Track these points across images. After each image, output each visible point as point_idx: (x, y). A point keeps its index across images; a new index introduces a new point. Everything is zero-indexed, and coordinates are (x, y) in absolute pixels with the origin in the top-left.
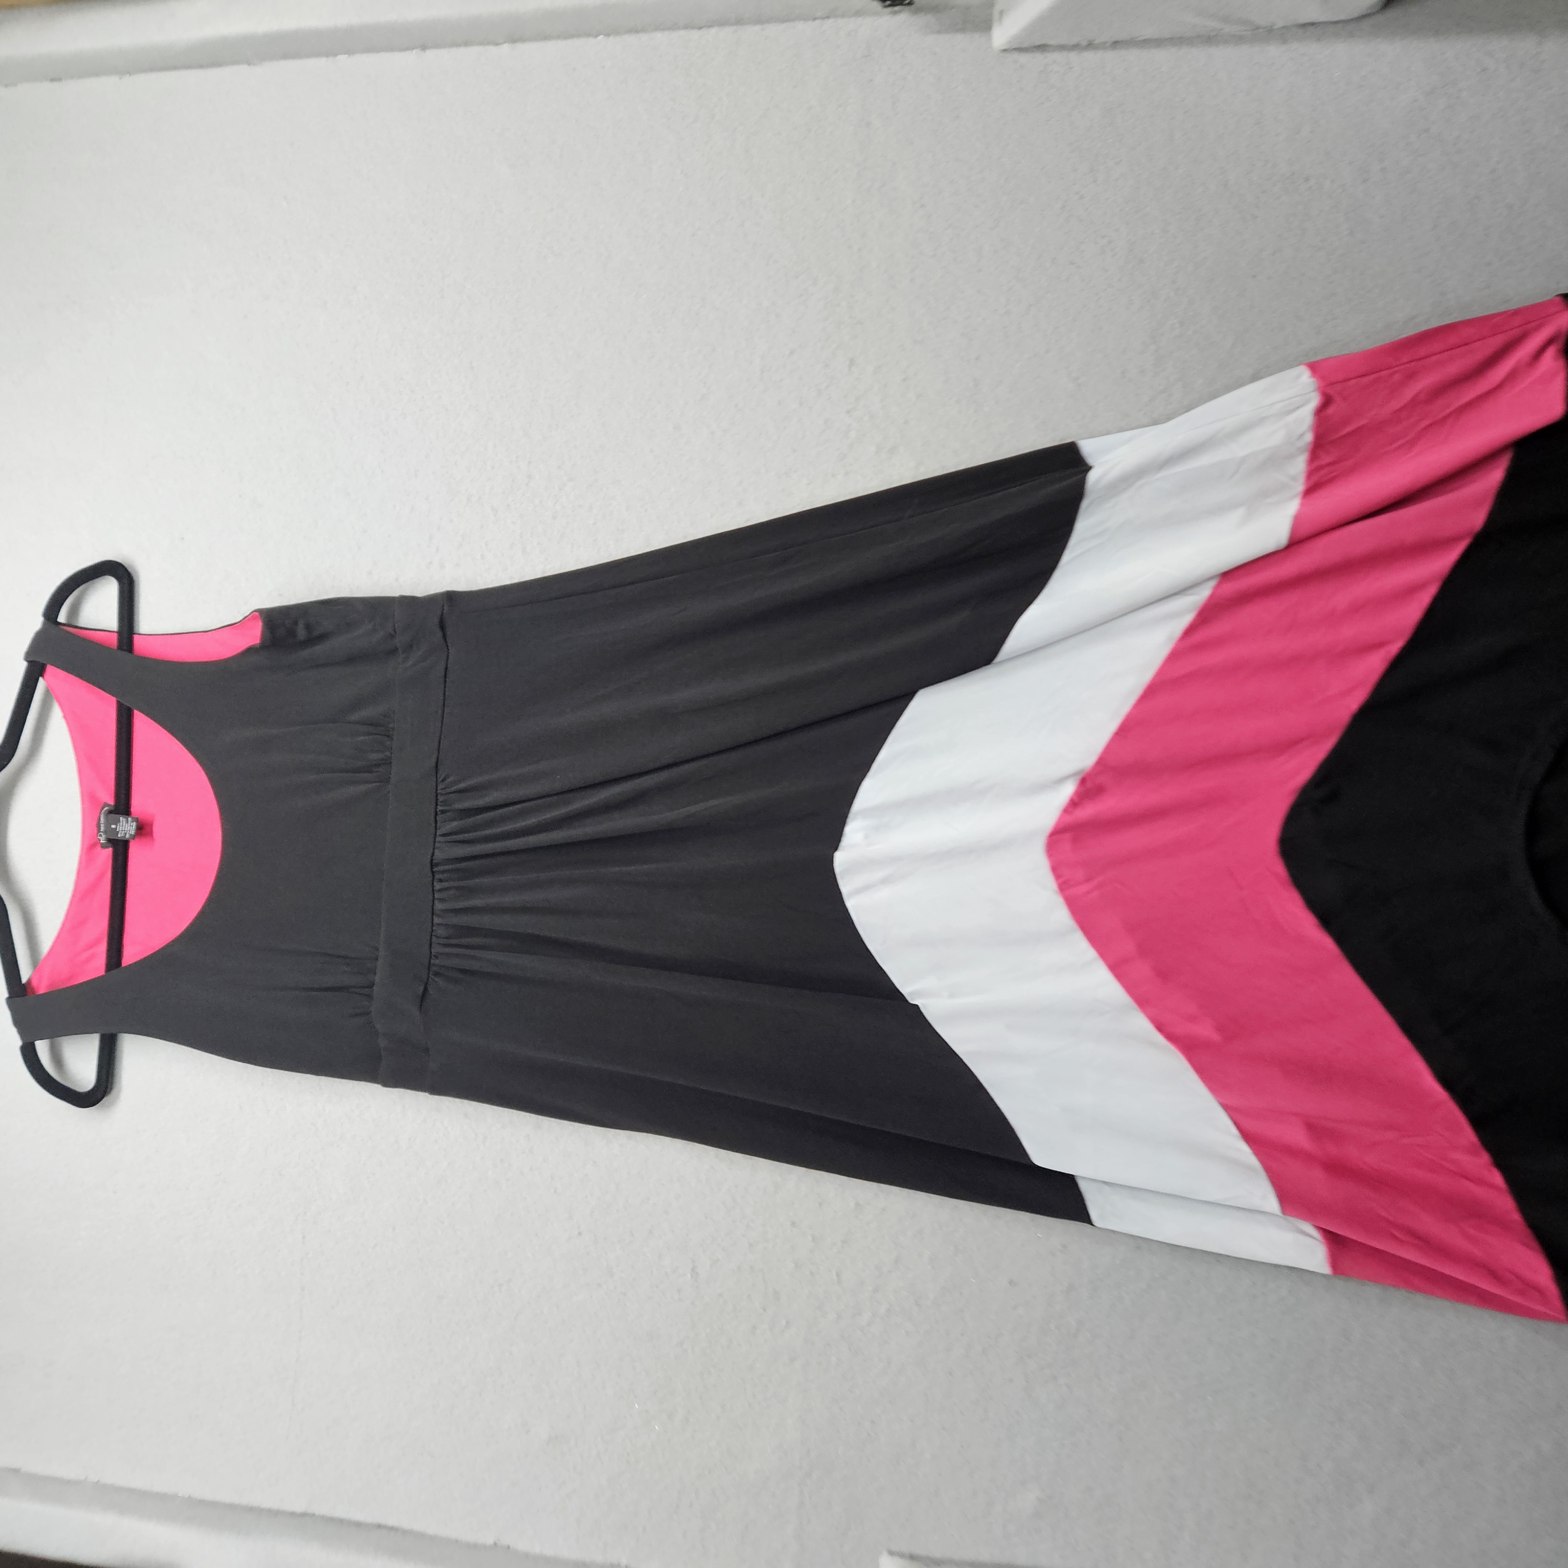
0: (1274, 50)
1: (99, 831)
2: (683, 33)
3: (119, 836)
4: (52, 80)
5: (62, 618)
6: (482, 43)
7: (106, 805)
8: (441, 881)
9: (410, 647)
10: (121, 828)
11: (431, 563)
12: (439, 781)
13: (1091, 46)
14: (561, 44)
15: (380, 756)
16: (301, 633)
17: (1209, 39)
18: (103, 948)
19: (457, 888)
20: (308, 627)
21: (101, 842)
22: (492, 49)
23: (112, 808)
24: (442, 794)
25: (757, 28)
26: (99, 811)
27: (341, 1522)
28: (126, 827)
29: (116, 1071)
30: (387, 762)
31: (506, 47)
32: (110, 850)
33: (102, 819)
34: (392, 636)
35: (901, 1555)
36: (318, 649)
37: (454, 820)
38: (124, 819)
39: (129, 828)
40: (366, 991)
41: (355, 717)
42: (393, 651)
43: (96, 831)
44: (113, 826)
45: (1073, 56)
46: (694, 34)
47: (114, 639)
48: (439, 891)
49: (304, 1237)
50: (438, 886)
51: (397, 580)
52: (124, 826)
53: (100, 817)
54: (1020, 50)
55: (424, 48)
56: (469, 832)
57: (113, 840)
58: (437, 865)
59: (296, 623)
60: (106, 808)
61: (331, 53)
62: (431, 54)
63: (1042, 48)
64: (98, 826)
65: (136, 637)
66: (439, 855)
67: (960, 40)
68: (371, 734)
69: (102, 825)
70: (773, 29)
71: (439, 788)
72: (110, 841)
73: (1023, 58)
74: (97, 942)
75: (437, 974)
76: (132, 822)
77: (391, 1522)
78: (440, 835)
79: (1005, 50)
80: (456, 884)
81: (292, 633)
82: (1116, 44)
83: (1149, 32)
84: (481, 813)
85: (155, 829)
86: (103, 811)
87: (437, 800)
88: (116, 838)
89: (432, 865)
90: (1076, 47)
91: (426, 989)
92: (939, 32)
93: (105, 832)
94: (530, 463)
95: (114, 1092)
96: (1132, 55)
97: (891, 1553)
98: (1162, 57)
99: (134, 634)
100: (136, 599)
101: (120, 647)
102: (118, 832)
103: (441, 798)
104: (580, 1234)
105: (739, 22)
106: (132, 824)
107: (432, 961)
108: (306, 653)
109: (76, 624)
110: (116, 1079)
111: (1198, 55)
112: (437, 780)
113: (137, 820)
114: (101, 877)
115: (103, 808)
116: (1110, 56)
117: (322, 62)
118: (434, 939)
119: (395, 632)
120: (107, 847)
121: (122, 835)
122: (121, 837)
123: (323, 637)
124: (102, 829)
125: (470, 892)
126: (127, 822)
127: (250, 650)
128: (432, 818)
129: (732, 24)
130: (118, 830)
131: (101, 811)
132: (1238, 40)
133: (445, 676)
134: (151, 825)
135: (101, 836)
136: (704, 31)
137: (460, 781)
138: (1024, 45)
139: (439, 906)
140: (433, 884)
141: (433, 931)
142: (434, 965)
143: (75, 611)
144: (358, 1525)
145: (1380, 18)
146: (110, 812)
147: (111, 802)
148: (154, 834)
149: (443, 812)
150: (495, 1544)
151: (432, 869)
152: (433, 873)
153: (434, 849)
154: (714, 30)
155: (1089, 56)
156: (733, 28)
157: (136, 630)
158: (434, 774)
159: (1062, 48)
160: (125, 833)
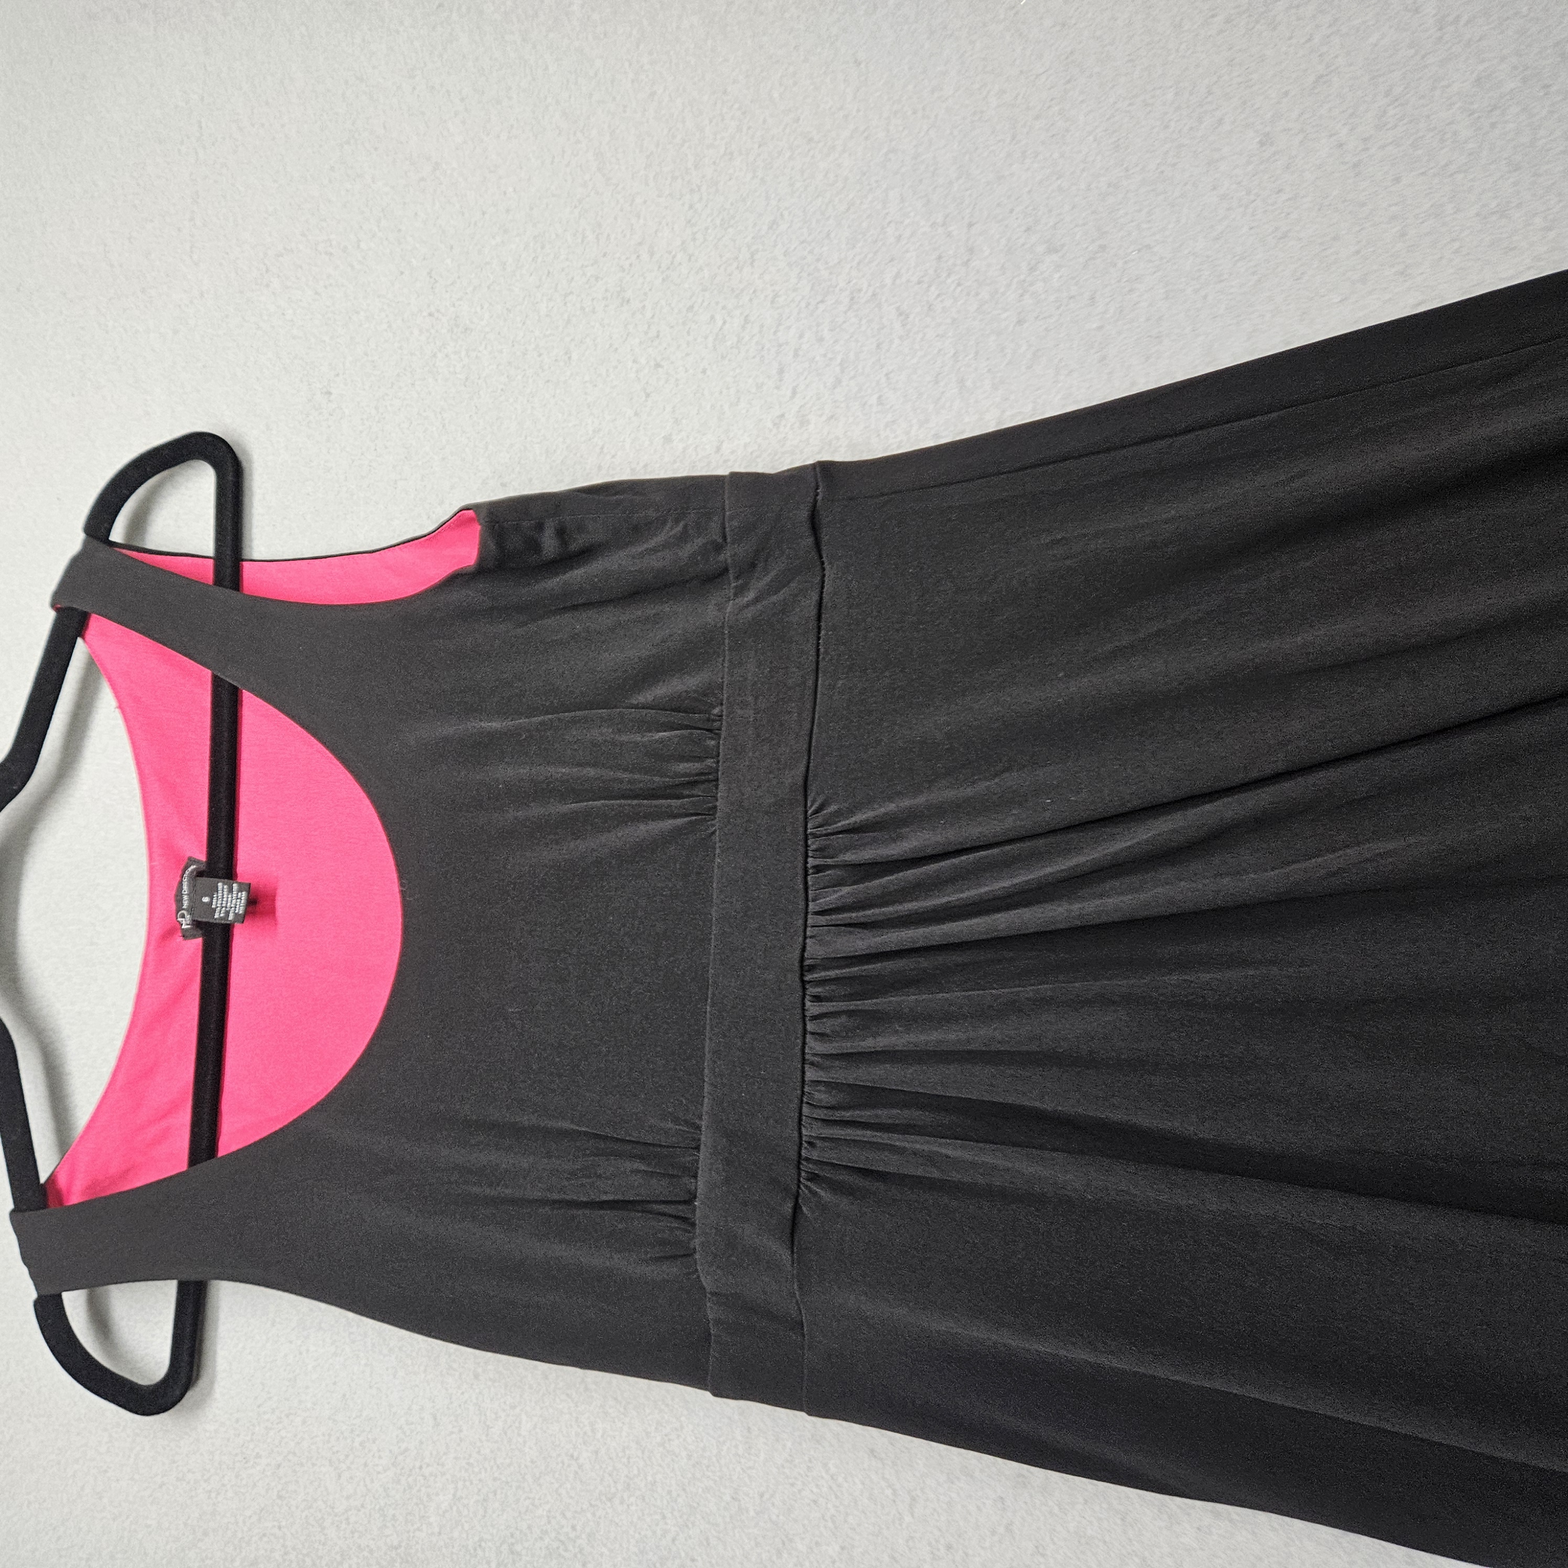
1: (179, 908)
5: (117, 534)
7: (192, 861)
8: (817, 998)
9: (749, 568)
10: (219, 902)
11: (783, 416)
12: (810, 812)
15: (696, 766)
16: (549, 544)
18: (184, 1117)
19: (850, 1013)
20: (561, 532)
23: (203, 867)
24: (815, 836)
26: (180, 872)
28: (230, 899)
29: (207, 1345)
30: (709, 779)
32: (199, 941)
34: (719, 548)
36: (577, 575)
37: (840, 883)
38: (225, 887)
39: (234, 901)
40: (681, 1210)
41: (647, 696)
42: (716, 578)
43: (174, 907)
44: (206, 900)
47: (208, 571)
48: (814, 1018)
50: (813, 1008)
51: (718, 449)
52: (225, 899)
53: (181, 883)
56: (871, 906)
57: (206, 923)
58: (812, 968)
59: (540, 527)
60: (193, 867)
64: (179, 901)
65: (246, 565)
66: (814, 950)
69: (185, 898)
71: (809, 825)
72: (197, 924)
74: (173, 1108)
75: (813, 1177)
76: (240, 890)
78: (817, 913)
80: (853, 1005)
81: (534, 546)
84: (891, 873)
85: (280, 904)
86: (187, 872)
87: (807, 846)
88: (211, 921)
89: (804, 969)
91: (796, 1208)
93: (191, 910)
94: (970, 225)
95: (202, 1384)
99: (243, 560)
100: (246, 500)
102: (214, 910)
109: (140, 545)
110: (207, 1360)
120: (194, 937)
121: (222, 915)
124: (186, 904)
130: (213, 906)
135: (183, 916)
143: (139, 523)
157: (246, 554)
160: (227, 913)
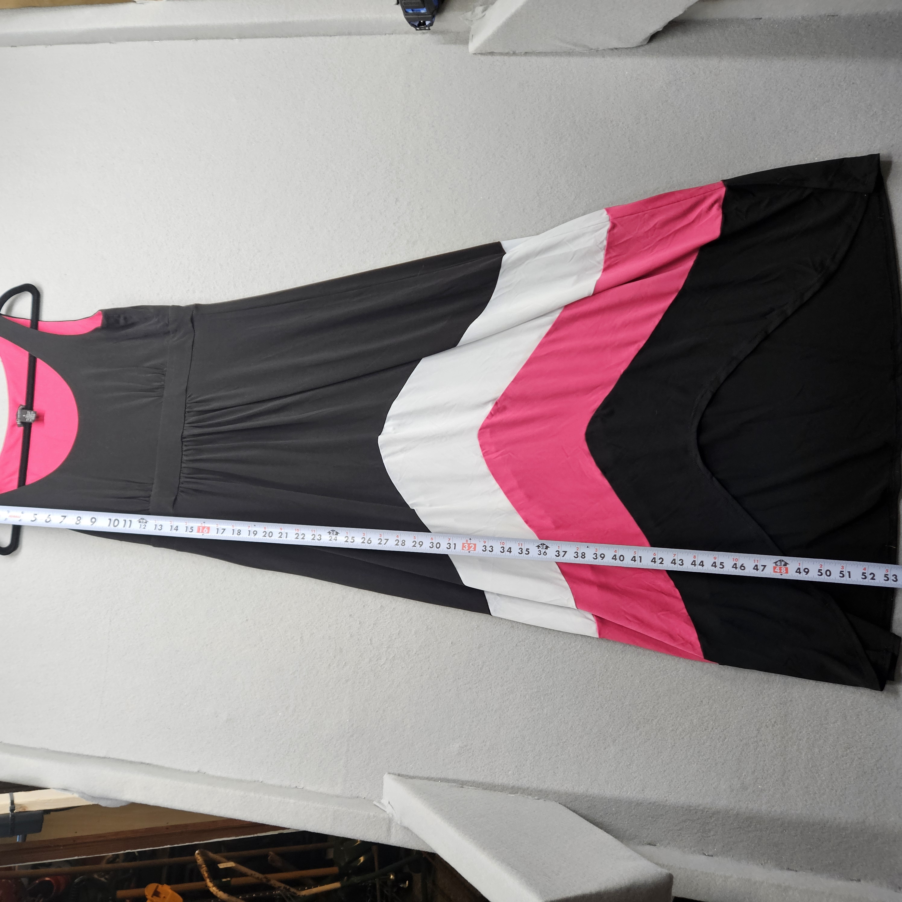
0: (598, 60)
1: (17, 418)
2: (322, 38)
3: (26, 420)
4: (12, 46)
5: (3, 312)
6: (225, 38)
7: (21, 405)
8: (186, 446)
9: (176, 331)
11: (189, 290)
12: (187, 397)
13: (514, 54)
14: (263, 40)
15: (159, 384)
16: (122, 322)
17: (569, 54)
18: (16, 477)
19: (194, 449)
20: (125, 319)
21: (18, 423)
22: (230, 41)
23: (24, 407)
24: (188, 403)
25: (358, 37)
26: (18, 408)
27: (123, 761)
29: (20, 539)
30: (162, 387)
31: (237, 40)
32: (22, 428)
33: (19, 413)
34: (167, 325)
35: (394, 774)
36: (130, 331)
37: (193, 416)
38: (30, 412)
39: (32, 417)
40: (147, 499)
41: (148, 364)
42: (168, 333)
43: (15, 417)
44: (24, 416)
45: (506, 58)
46: (328, 38)
47: (29, 323)
48: (186, 451)
49: (111, 621)
50: (185, 448)
51: (171, 298)
52: (29, 416)
53: (18, 411)
54: (481, 54)
55: (197, 39)
56: (200, 422)
57: (24, 422)
58: (185, 438)
59: (119, 317)
61: (151, 39)
62: (200, 42)
63: (492, 53)
64: (17, 415)
65: (40, 323)
66: (186, 433)
67: (454, 48)
68: (156, 373)
69: (18, 415)
70: (365, 38)
71: (187, 401)
72: (22, 423)
73: (482, 58)
74: (13, 474)
75: (182, 492)
77: (147, 761)
78: (188, 423)
79: (475, 54)
80: (195, 447)
81: (117, 322)
82: (526, 53)
83: (540, 49)
84: (207, 413)
85: (45, 418)
87: (186, 406)
89: (182, 438)
90: (507, 54)
91: (176, 499)
92: (444, 44)
93: (20, 419)
94: (239, 243)
95: (18, 549)
96: (533, 59)
97: (389, 773)
98: (547, 61)
99: (39, 321)
100: (41, 304)
101: (31, 327)
103: (188, 405)
104: (247, 620)
105: (350, 34)
106: (33, 414)
107: (180, 486)
108: (123, 332)
109: (9, 315)
110: (20, 542)
111: (564, 60)
112: (186, 397)
113: (35, 413)
114: (17, 440)
115: (20, 407)
116: (523, 58)
117: (146, 43)
118: (181, 475)
119: (169, 322)
120: (21, 426)
122: (28, 421)
123: (133, 325)
124: (19, 417)
125: (201, 451)
126: (31, 414)
127: (96, 330)
128: (183, 414)
129: (345, 35)
130: (26, 418)
132: (582, 54)
133: (193, 345)
134: (43, 416)
135: (17, 420)
136: (333, 37)
137: (197, 397)
138: (483, 52)
139: (185, 458)
140: (182, 447)
141: (181, 470)
142: (181, 487)
143: (10, 308)
144: (131, 762)
145: (647, 47)
146: (23, 409)
147: (24, 404)
148: (45, 421)
149: (188, 412)
150: (198, 771)
151: (182, 439)
152: (182, 442)
153: (183, 430)
154: (337, 37)
155: (513, 58)
156: (347, 37)
157: (40, 319)
158: (185, 393)
159: (501, 54)
160: (30, 419)
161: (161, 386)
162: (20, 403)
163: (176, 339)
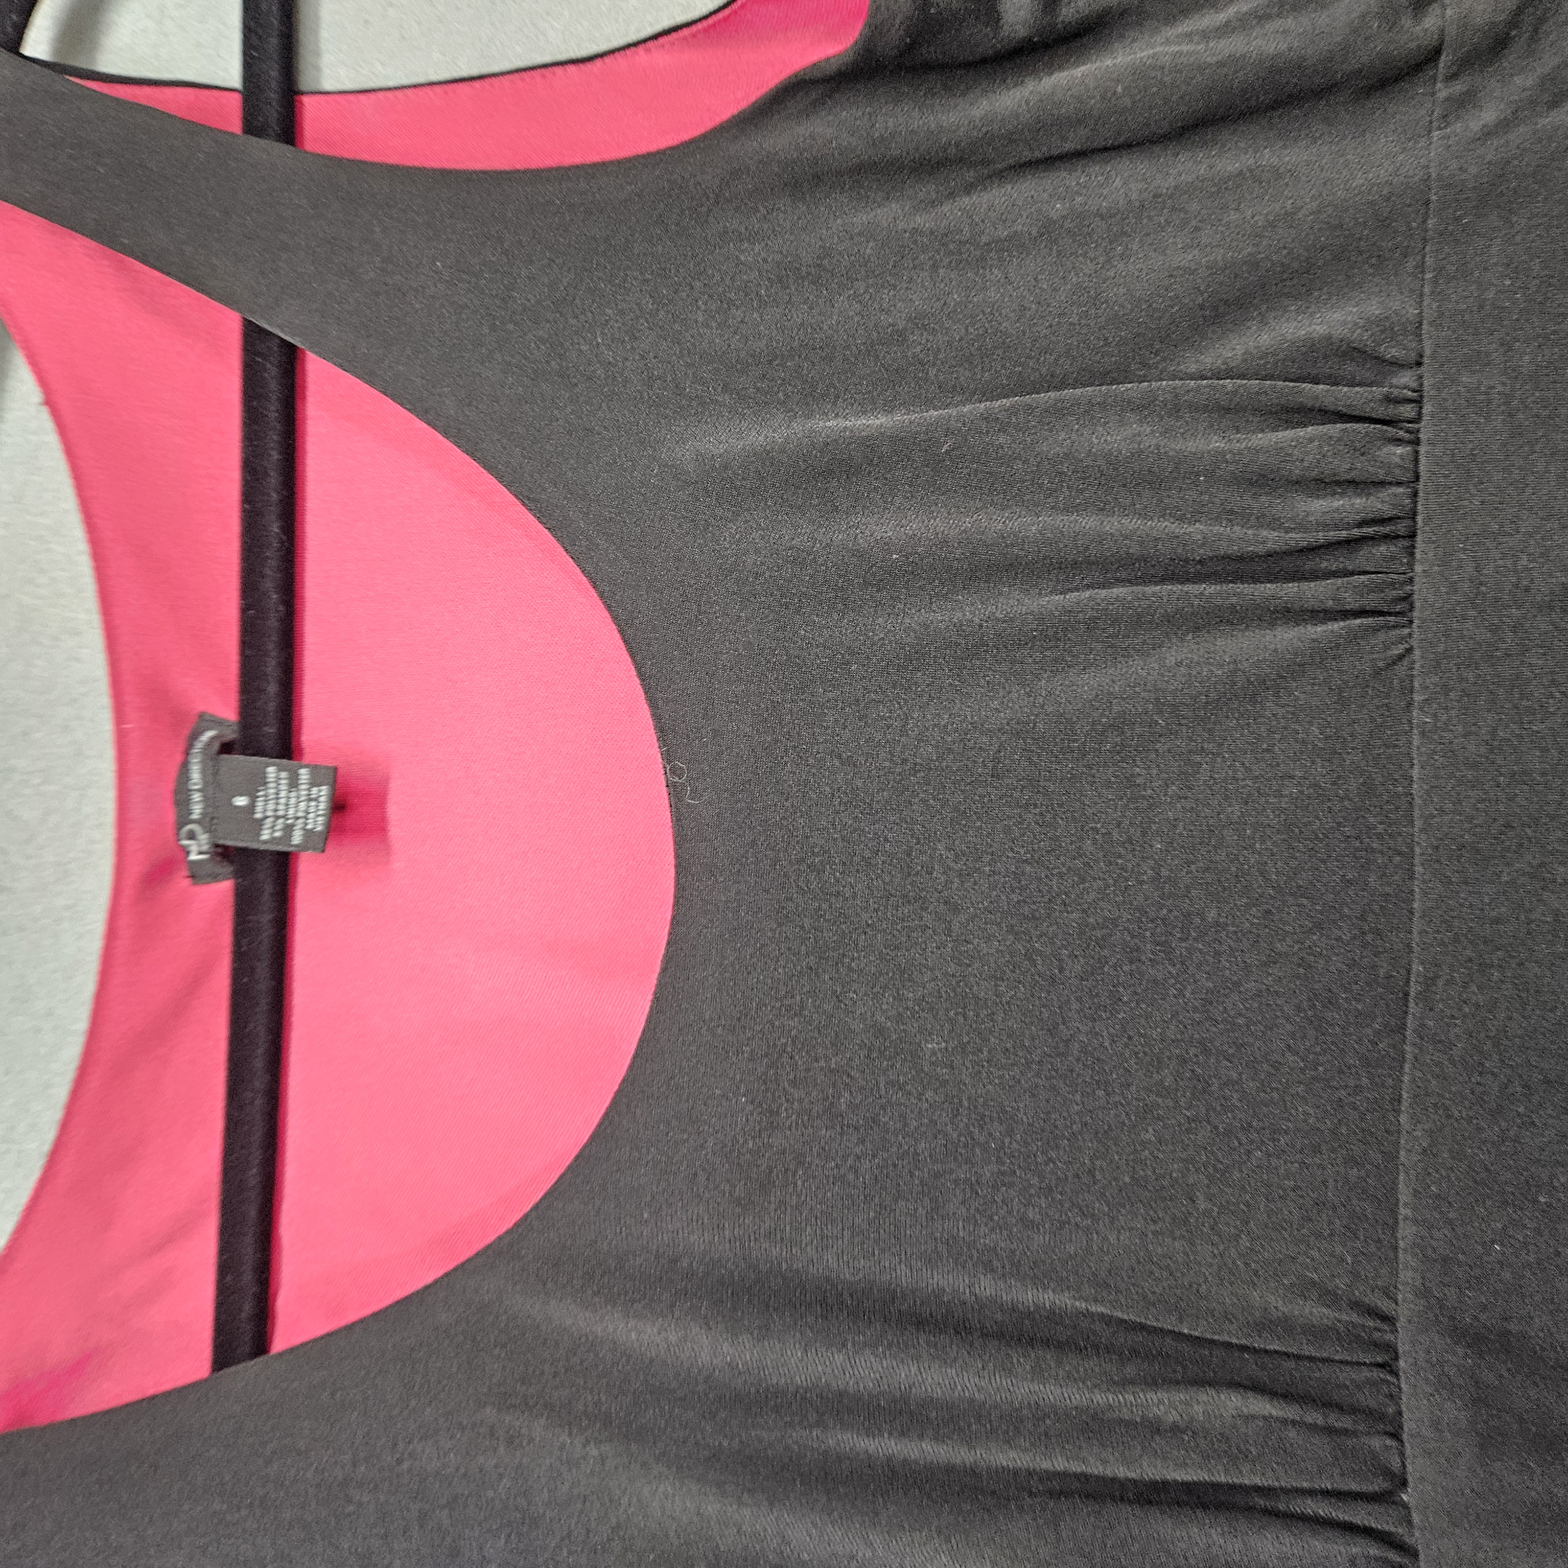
1: (183, 819)
3: (265, 835)
7: (207, 721)
10: (271, 806)
21: (193, 857)
23: (231, 734)
26: (181, 747)
28: (293, 801)
30: (1394, 532)
32: (226, 887)
33: (196, 775)
38: (284, 775)
39: (302, 805)
43: (171, 816)
44: (241, 801)
47: (227, 112)
52: (283, 801)
53: (185, 767)
57: (236, 849)
60: (210, 734)
64: (182, 800)
65: (306, 99)
69: (197, 797)
72: (223, 853)
76: (313, 784)
85: (394, 811)
86: (199, 746)
88: (255, 846)
93: (209, 822)
99: (303, 93)
101: (252, 127)
102: (260, 822)
106: (315, 790)
109: (81, 63)
113: (327, 777)
115: (194, 736)
120: (215, 878)
121: (277, 834)
122: (273, 840)
124: (197, 811)
126: (294, 784)
130: (258, 816)
131: (190, 746)
134: (379, 798)
135: (192, 836)
146: (227, 748)
147: (226, 711)
148: (395, 831)
157: (306, 81)
160: (289, 829)
161: (1382, 521)
162: (201, 707)
163: (1489, 115)
